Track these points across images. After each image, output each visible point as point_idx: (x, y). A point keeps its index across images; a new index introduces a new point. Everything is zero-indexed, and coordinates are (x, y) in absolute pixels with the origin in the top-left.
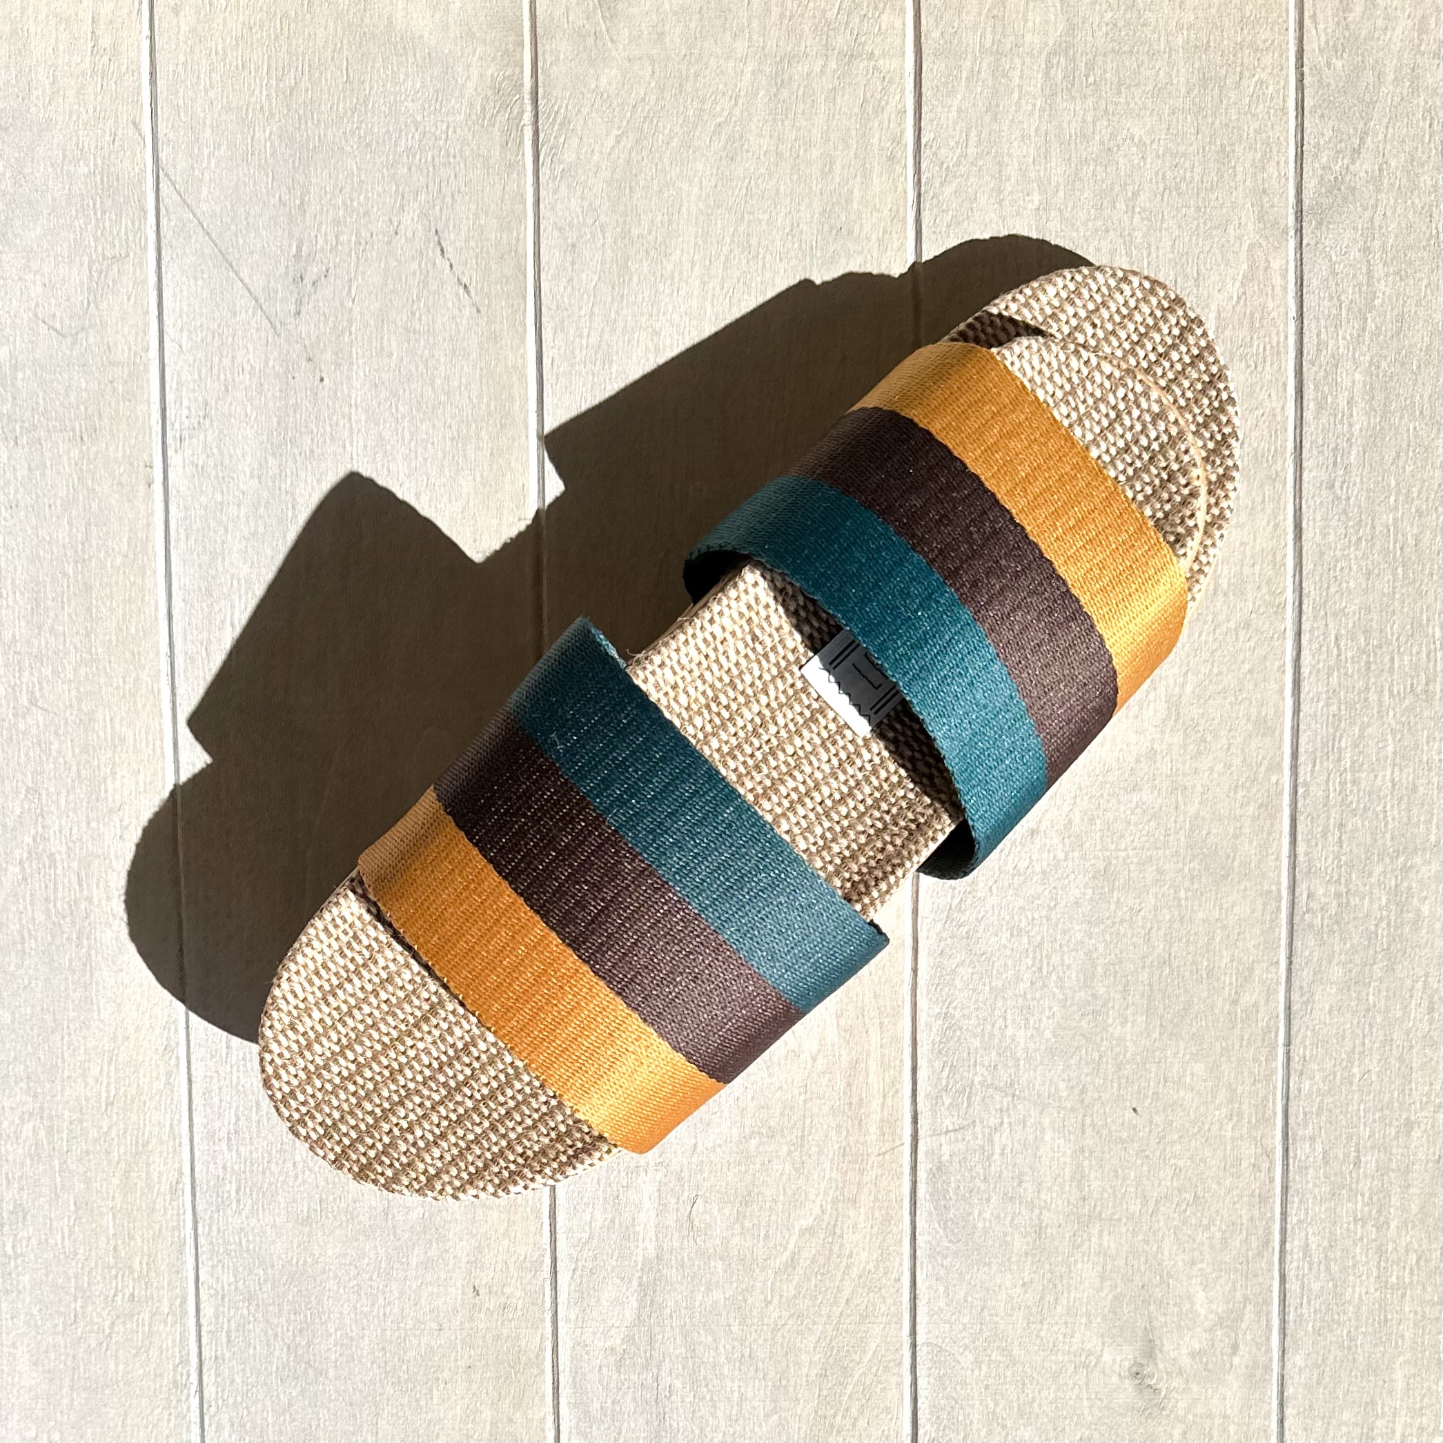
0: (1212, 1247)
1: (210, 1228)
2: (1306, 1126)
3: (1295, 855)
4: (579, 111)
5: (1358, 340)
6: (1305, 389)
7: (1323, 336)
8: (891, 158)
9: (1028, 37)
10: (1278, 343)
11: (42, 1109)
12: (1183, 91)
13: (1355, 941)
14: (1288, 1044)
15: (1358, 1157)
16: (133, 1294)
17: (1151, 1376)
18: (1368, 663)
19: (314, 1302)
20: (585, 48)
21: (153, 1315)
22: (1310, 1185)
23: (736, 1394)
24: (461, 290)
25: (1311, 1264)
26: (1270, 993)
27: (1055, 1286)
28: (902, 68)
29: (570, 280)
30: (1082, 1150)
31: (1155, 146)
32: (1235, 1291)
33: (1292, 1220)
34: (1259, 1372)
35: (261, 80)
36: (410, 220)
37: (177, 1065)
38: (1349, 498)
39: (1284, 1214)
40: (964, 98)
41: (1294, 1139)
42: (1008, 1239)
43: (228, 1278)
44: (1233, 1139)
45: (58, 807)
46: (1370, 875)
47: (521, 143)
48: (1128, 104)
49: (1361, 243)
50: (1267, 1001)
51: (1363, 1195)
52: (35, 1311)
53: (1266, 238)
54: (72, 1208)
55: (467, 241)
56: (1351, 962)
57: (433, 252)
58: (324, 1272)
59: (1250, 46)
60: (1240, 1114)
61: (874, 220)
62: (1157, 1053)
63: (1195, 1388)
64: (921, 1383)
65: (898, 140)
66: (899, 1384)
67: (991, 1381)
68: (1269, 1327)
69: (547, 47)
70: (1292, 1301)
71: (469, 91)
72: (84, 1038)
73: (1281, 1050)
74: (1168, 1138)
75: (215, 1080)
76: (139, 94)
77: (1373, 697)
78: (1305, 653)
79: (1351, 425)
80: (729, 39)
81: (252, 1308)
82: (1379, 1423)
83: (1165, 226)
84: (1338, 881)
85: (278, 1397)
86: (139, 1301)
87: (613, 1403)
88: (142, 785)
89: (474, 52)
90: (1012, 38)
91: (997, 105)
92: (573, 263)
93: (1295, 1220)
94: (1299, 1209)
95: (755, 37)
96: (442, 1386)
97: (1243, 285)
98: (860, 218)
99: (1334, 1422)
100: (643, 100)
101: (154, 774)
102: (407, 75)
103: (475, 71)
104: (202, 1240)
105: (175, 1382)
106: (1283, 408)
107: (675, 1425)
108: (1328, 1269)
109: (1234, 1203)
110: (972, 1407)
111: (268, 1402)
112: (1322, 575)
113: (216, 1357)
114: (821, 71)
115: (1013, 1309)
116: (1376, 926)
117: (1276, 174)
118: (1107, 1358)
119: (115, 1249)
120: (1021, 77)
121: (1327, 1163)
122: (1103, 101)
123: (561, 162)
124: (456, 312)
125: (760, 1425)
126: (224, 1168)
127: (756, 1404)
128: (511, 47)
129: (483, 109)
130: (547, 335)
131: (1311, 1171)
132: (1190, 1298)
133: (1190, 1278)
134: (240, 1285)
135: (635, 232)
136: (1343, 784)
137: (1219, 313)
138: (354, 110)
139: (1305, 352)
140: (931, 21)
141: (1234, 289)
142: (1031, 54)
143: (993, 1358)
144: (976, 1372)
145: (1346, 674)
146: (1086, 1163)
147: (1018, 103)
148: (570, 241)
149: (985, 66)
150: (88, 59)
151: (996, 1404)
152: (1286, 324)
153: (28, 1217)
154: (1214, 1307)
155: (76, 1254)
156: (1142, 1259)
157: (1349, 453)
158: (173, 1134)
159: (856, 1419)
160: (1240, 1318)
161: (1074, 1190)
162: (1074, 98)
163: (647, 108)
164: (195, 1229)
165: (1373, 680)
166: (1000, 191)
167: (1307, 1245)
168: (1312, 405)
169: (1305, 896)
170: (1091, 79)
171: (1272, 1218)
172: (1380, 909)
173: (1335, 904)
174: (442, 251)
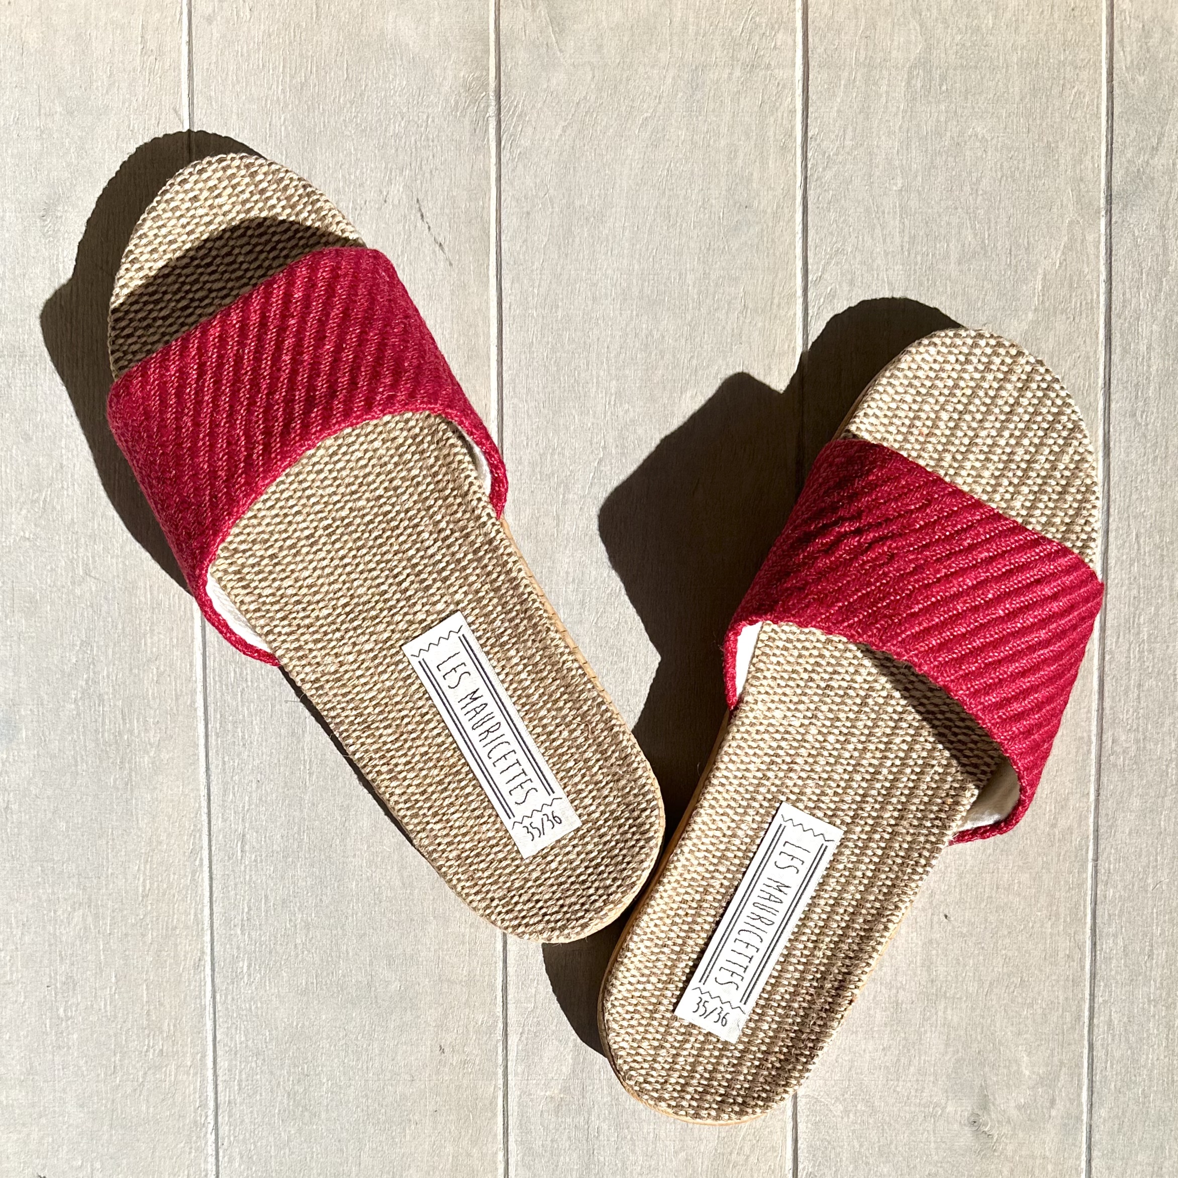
0: (1034, 1021)
1: (226, 997)
2: (1110, 925)
3: (1103, 709)
4: (534, 106)
5: (1156, 299)
6: (1113, 337)
7: (1128, 296)
8: (784, 148)
9: (894, 53)
10: (1092, 300)
11: (90, 899)
12: (1017, 99)
13: (1150, 778)
14: (1096, 860)
15: (1151, 950)
16: (162, 1050)
17: (986, 1125)
18: (1162, 556)
19: (310, 1058)
20: (539, 56)
21: (178, 1067)
22: (1113, 973)
23: (652, 1135)
24: (437, 248)
25: (1114, 1036)
26: (1082, 819)
27: (909, 1050)
28: (793, 76)
29: (525, 241)
30: (931, 942)
31: (994, 141)
32: (1052, 1055)
33: (1099, 1000)
34: (1073, 1121)
35: (278, 77)
36: (397, 191)
37: (201, 865)
38: (1147, 425)
39: (1092, 996)
40: (842, 101)
41: (1101, 935)
42: (872, 1012)
43: (240, 1038)
44: (1051, 934)
45: (107, 656)
46: (1162, 724)
47: (487, 131)
48: (973, 108)
49: (1158, 222)
50: (1080, 826)
51: (1155, 981)
52: (82, 1063)
53: (1083, 217)
54: (113, 980)
55: (442, 208)
56: (1147, 794)
57: (414, 216)
58: (318, 1033)
59: (1071, 63)
60: (1057, 915)
61: (770, 197)
62: (991, 865)
63: (1021, 1135)
64: (801, 1127)
65: (790, 134)
66: (783, 1128)
67: (857, 1127)
68: (1080, 1087)
69: (509, 55)
70: (1098, 1065)
71: (445, 89)
72: (125, 842)
73: (1090, 865)
74: (1000, 933)
75: (232, 877)
76: (179, 86)
77: (1166, 583)
78: (1112, 547)
79: (1149, 366)
80: (654, 51)
81: (260, 1062)
82: (1166, 1164)
83: (1002, 205)
84: (1137, 730)
85: (280, 1134)
86: (167, 1055)
87: (552, 1141)
88: (175, 641)
89: (450, 57)
90: (881, 54)
91: (869, 107)
92: (527, 227)
93: (1101, 1000)
94: (1104, 991)
95: (675, 50)
96: (413, 1127)
97: (1063, 253)
98: (758, 195)
99: (1131, 1163)
100: (585, 98)
101: (185, 632)
102: (395, 75)
103: (450, 73)
104: (219, 1007)
105: (196, 1122)
106: (1095, 352)
107: (602, 1159)
108: (1127, 1040)
109: (1053, 986)
110: (842, 1147)
111: (271, 1139)
112: (1125, 486)
113: (229, 1102)
114: (729, 79)
115: (875, 1068)
116: (1167, 766)
117: (1091, 166)
118: (950, 1109)
119: (148, 1014)
120: (889, 85)
121: (1126, 955)
122: (953, 105)
123: (518, 146)
124: (433, 265)
125: (671, 1161)
126: (238, 948)
127: (668, 1143)
128: (479, 54)
129: (457, 103)
130: (506, 285)
131: (1114, 961)
132: (1017, 1062)
133: (1017, 1046)
134: (250, 1043)
135: (577, 203)
136: (1141, 652)
137: (1045, 275)
138: (352, 102)
139: (1113, 307)
140: (817, 39)
141: (1057, 257)
142: (897, 68)
143: (859, 1107)
144: (846, 1119)
145: (1145, 565)
146: (934, 952)
147: (886, 107)
148: (525, 210)
149: (859, 77)
150: (138, 59)
151: (861, 1146)
152: (1098, 285)
153: (77, 987)
154: (1036, 1069)
155: (115, 1017)
156: (979, 1030)
157: (1148, 388)
158: (198, 921)
159: (748, 1157)
160: (1057, 1078)
161: (925, 973)
162: (930, 103)
163: (588, 105)
164: (214, 997)
165: (1165, 570)
166: (870, 176)
167: (1111, 1020)
168: (1118, 350)
169: (1110, 741)
170: (944, 88)
171: (1083, 999)
172: (1171, 753)
173: (1134, 748)
174: (422, 216)
